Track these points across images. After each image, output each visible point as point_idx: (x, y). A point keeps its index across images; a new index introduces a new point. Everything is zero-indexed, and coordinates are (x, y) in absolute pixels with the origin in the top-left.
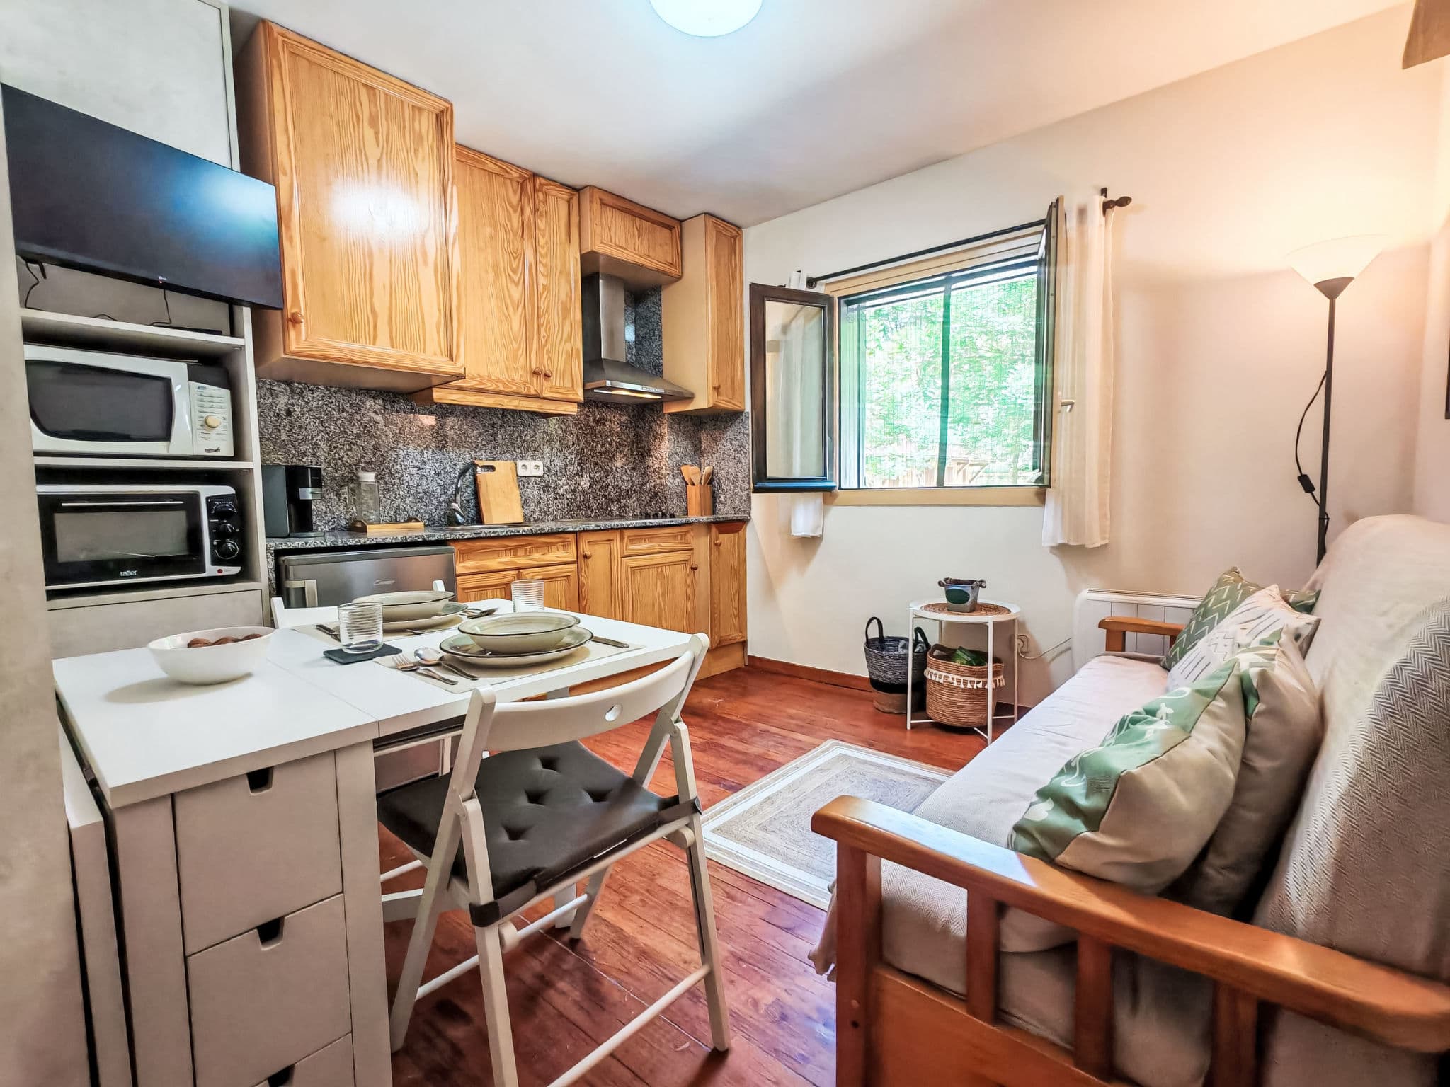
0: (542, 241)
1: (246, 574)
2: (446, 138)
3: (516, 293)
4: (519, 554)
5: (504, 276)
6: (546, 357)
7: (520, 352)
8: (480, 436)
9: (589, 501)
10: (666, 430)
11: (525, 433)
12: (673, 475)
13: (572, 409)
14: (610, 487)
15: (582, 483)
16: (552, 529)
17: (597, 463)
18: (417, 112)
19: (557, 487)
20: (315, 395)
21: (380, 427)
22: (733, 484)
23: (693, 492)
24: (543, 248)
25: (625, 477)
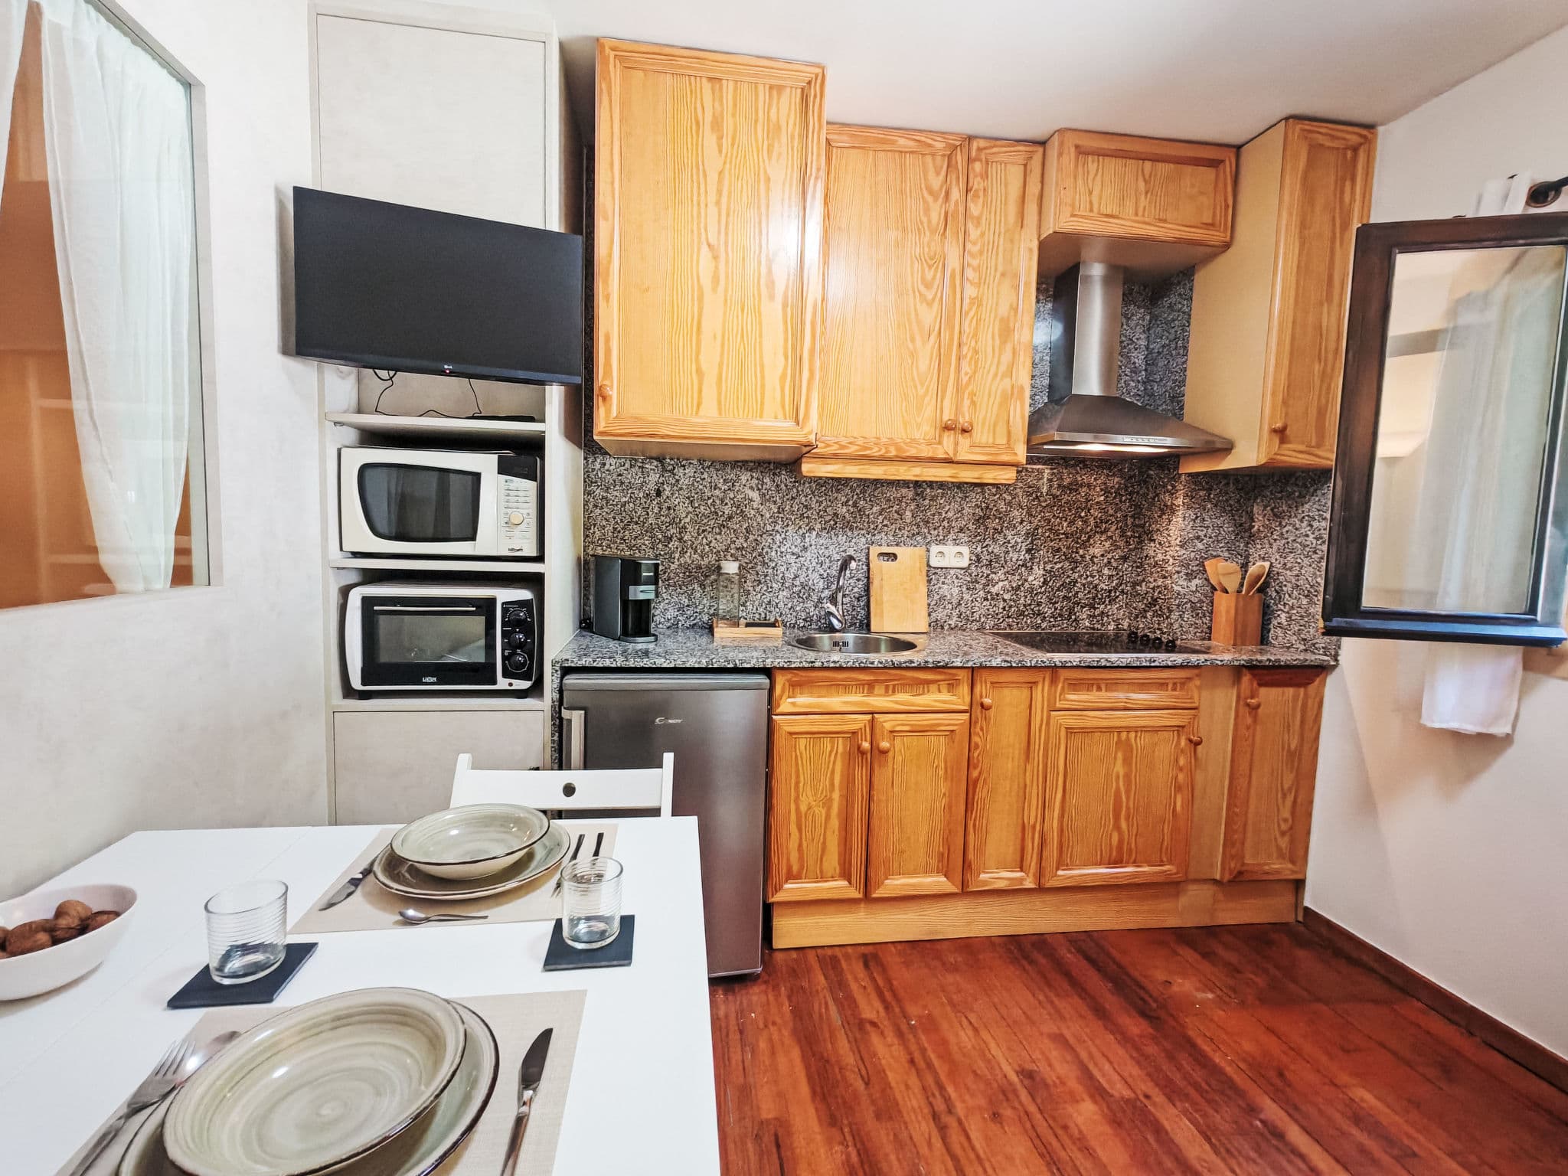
0: (974, 233)
1: (537, 690)
2: (813, 120)
3: (929, 316)
4: (876, 691)
5: (911, 295)
6: (967, 402)
7: (927, 399)
8: (881, 514)
9: (1039, 604)
10: (1180, 501)
11: (947, 508)
12: (1187, 574)
13: (1008, 476)
14: (1079, 585)
15: (1031, 578)
16: (927, 662)
17: (1059, 550)
18: (775, 93)
19: (989, 582)
20: (687, 471)
21: (755, 507)
22: (1306, 596)
23: (1224, 605)
24: (974, 244)
25: (1106, 571)
